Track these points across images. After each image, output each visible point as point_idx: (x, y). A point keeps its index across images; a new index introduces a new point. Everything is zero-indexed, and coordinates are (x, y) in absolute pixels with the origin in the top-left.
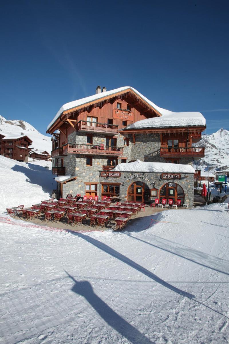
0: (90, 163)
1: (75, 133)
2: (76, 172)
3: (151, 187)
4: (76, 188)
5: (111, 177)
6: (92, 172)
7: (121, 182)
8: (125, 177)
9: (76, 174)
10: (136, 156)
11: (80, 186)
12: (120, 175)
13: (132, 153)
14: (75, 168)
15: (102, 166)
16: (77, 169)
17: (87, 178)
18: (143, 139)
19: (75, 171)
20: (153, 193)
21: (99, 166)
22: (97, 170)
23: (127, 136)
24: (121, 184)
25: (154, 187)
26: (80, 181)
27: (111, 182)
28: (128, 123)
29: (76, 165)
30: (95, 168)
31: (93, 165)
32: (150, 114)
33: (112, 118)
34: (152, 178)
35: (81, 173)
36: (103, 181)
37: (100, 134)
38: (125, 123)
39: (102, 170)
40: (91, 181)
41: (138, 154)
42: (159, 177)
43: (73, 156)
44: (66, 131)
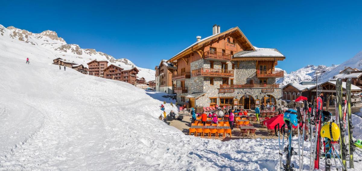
0: (212, 83)
1: (201, 61)
2: (204, 90)
3: (255, 98)
4: (204, 102)
5: (227, 92)
6: (213, 89)
7: (234, 96)
8: (238, 93)
9: (204, 92)
10: (239, 77)
11: (206, 100)
12: (234, 91)
13: (236, 75)
14: (202, 86)
15: (219, 85)
16: (204, 88)
17: (211, 94)
18: (244, 64)
19: (203, 89)
20: (257, 102)
21: (218, 85)
22: (216, 88)
23: (233, 63)
24: (234, 97)
25: (257, 98)
26: (206, 96)
27: (227, 96)
28: (234, 53)
29: (204, 84)
30: (215, 87)
31: (214, 84)
32: (247, 48)
33: (224, 49)
34: (256, 92)
35: (207, 91)
36: (221, 96)
37: (218, 61)
38: (232, 53)
39: (220, 88)
40: (213, 96)
41: (241, 76)
42: (261, 91)
43: (199, 78)
44: (188, 60)
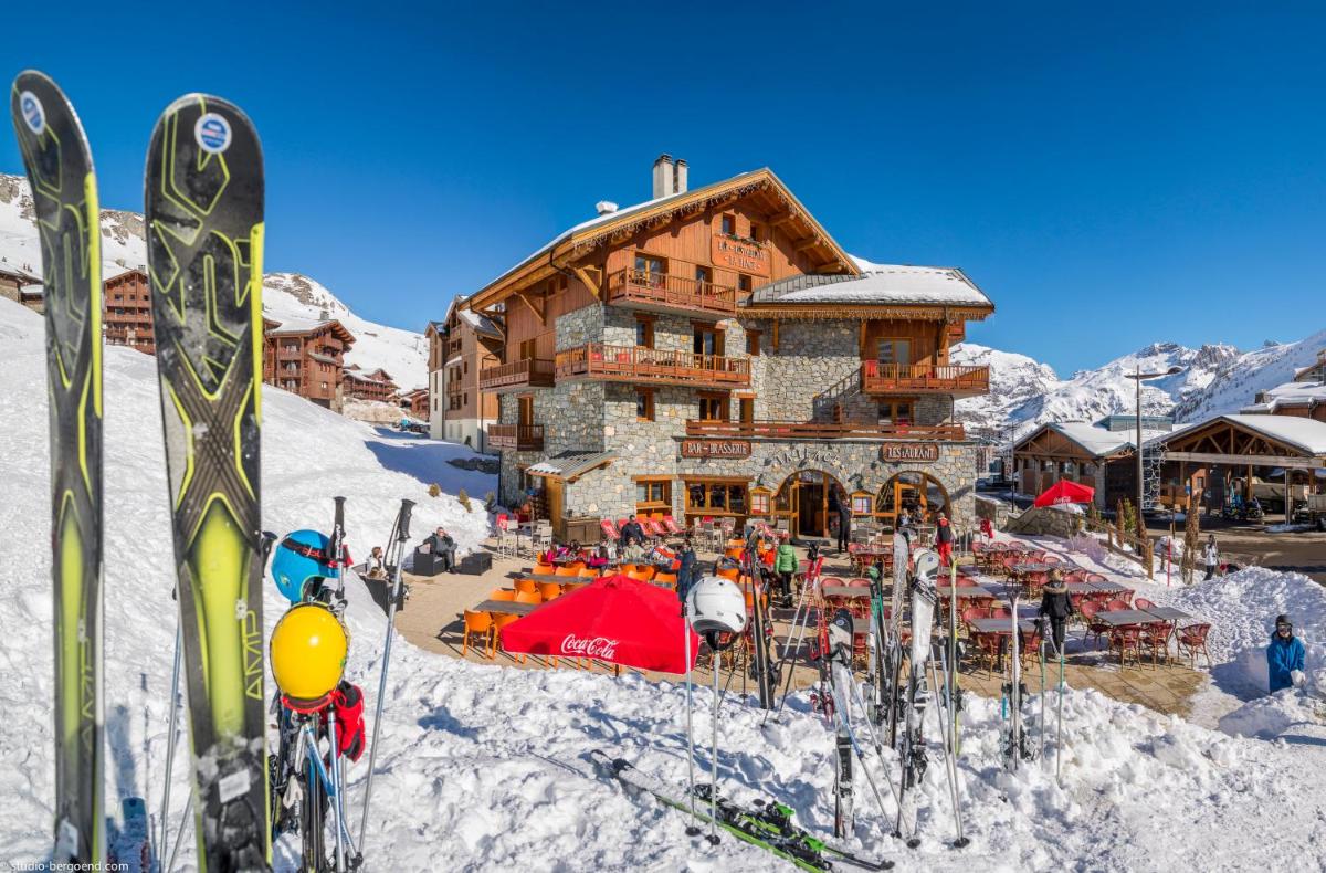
0: (646, 411)
1: (596, 311)
2: (606, 442)
3: (850, 487)
4: (608, 496)
6: (654, 440)
7: (751, 474)
8: (767, 463)
9: (607, 449)
10: (783, 389)
11: (619, 488)
12: (749, 452)
13: (769, 378)
14: (601, 426)
15: (684, 422)
16: (609, 431)
17: (642, 462)
18: (803, 333)
19: (601, 437)
20: (859, 505)
21: (676, 422)
22: (669, 434)
23: (753, 325)
24: (752, 479)
25: (860, 487)
26: (620, 470)
27: (718, 473)
28: (755, 281)
29: (607, 417)
30: (663, 428)
31: (658, 418)
32: (820, 264)
33: (708, 264)
34: (853, 458)
35: (621, 446)
36: (689, 472)
37: (677, 316)
38: (745, 283)
39: (685, 435)
40: (651, 472)
41: (788, 384)
42: (876, 455)
43: (587, 387)
44: (545, 303)
